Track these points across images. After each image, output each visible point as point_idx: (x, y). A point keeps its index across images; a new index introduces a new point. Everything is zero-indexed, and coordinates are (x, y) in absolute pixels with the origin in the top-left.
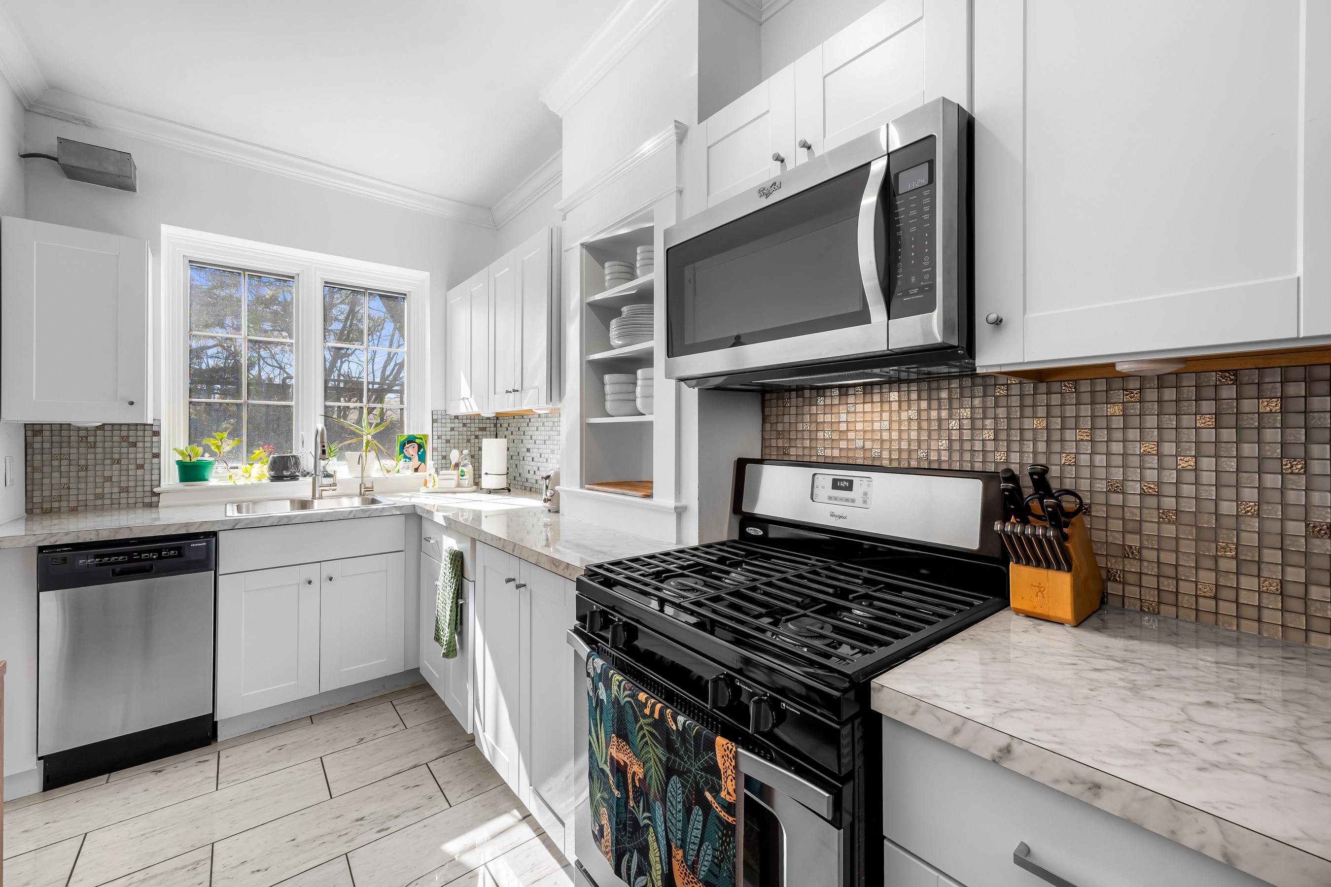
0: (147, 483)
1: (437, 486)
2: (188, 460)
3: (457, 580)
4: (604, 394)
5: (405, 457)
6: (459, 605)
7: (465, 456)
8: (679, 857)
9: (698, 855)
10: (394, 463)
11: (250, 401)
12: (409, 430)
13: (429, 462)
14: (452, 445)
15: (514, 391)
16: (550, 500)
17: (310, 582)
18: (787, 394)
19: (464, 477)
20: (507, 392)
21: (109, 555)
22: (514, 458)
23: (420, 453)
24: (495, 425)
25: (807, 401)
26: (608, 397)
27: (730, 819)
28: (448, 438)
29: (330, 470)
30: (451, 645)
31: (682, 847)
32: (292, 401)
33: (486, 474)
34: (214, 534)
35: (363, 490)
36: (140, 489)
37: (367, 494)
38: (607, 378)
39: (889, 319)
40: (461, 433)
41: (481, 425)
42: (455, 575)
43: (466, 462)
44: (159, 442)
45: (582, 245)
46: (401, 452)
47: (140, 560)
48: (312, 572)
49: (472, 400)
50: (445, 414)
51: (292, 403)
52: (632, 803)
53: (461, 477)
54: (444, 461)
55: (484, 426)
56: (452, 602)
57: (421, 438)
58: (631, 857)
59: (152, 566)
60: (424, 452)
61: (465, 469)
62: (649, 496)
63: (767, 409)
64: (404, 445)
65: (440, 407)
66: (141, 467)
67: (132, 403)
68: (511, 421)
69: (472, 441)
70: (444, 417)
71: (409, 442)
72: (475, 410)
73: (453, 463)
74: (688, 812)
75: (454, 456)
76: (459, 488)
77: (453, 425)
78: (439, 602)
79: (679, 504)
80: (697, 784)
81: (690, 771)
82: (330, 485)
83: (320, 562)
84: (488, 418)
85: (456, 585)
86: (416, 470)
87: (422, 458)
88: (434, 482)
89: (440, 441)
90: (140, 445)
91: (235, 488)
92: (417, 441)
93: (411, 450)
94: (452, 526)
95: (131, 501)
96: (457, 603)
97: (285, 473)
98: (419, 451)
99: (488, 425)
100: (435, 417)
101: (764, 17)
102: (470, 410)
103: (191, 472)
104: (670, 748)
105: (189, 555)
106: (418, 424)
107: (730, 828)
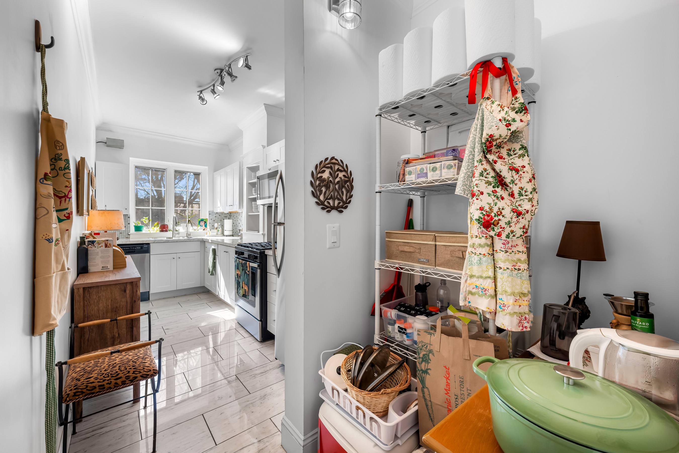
0: (127, 231)
1: (210, 234)
2: (137, 225)
4: (252, 207)
5: (200, 225)
6: (214, 262)
7: (219, 225)
8: (243, 283)
11: (153, 208)
12: (202, 217)
13: (208, 227)
14: (215, 222)
16: (240, 236)
17: (174, 258)
19: (219, 232)
20: (230, 206)
21: (126, 248)
22: (234, 226)
24: (230, 216)
26: (253, 208)
28: (214, 219)
29: (178, 229)
30: (212, 271)
32: (165, 207)
33: (225, 230)
34: (149, 244)
36: (125, 233)
37: (188, 235)
38: (253, 202)
40: (218, 218)
41: (225, 216)
42: (213, 254)
43: (220, 227)
44: (130, 220)
45: (247, 167)
46: (199, 224)
47: (132, 249)
48: (174, 256)
49: (221, 208)
50: (213, 212)
52: (239, 279)
54: (213, 227)
55: (226, 216)
56: (212, 261)
59: (135, 251)
60: (206, 224)
61: (219, 229)
62: (259, 232)
64: (200, 222)
65: (211, 210)
66: (125, 227)
67: (126, 209)
68: (234, 214)
69: (222, 221)
71: (202, 221)
72: (222, 211)
73: (216, 227)
74: (244, 275)
75: (216, 225)
76: (217, 235)
77: (216, 216)
78: (209, 262)
79: (264, 234)
80: (245, 271)
81: (244, 269)
82: (178, 233)
83: (176, 253)
84: (228, 213)
85: (214, 257)
86: (204, 230)
87: (206, 226)
89: (211, 220)
91: (150, 233)
92: (204, 220)
93: (202, 223)
94: (213, 242)
95: (123, 236)
97: (164, 230)
99: (228, 216)
100: (210, 213)
102: (220, 211)
103: (138, 229)
104: (243, 266)
105: (144, 249)
106: (205, 215)
107: (248, 274)
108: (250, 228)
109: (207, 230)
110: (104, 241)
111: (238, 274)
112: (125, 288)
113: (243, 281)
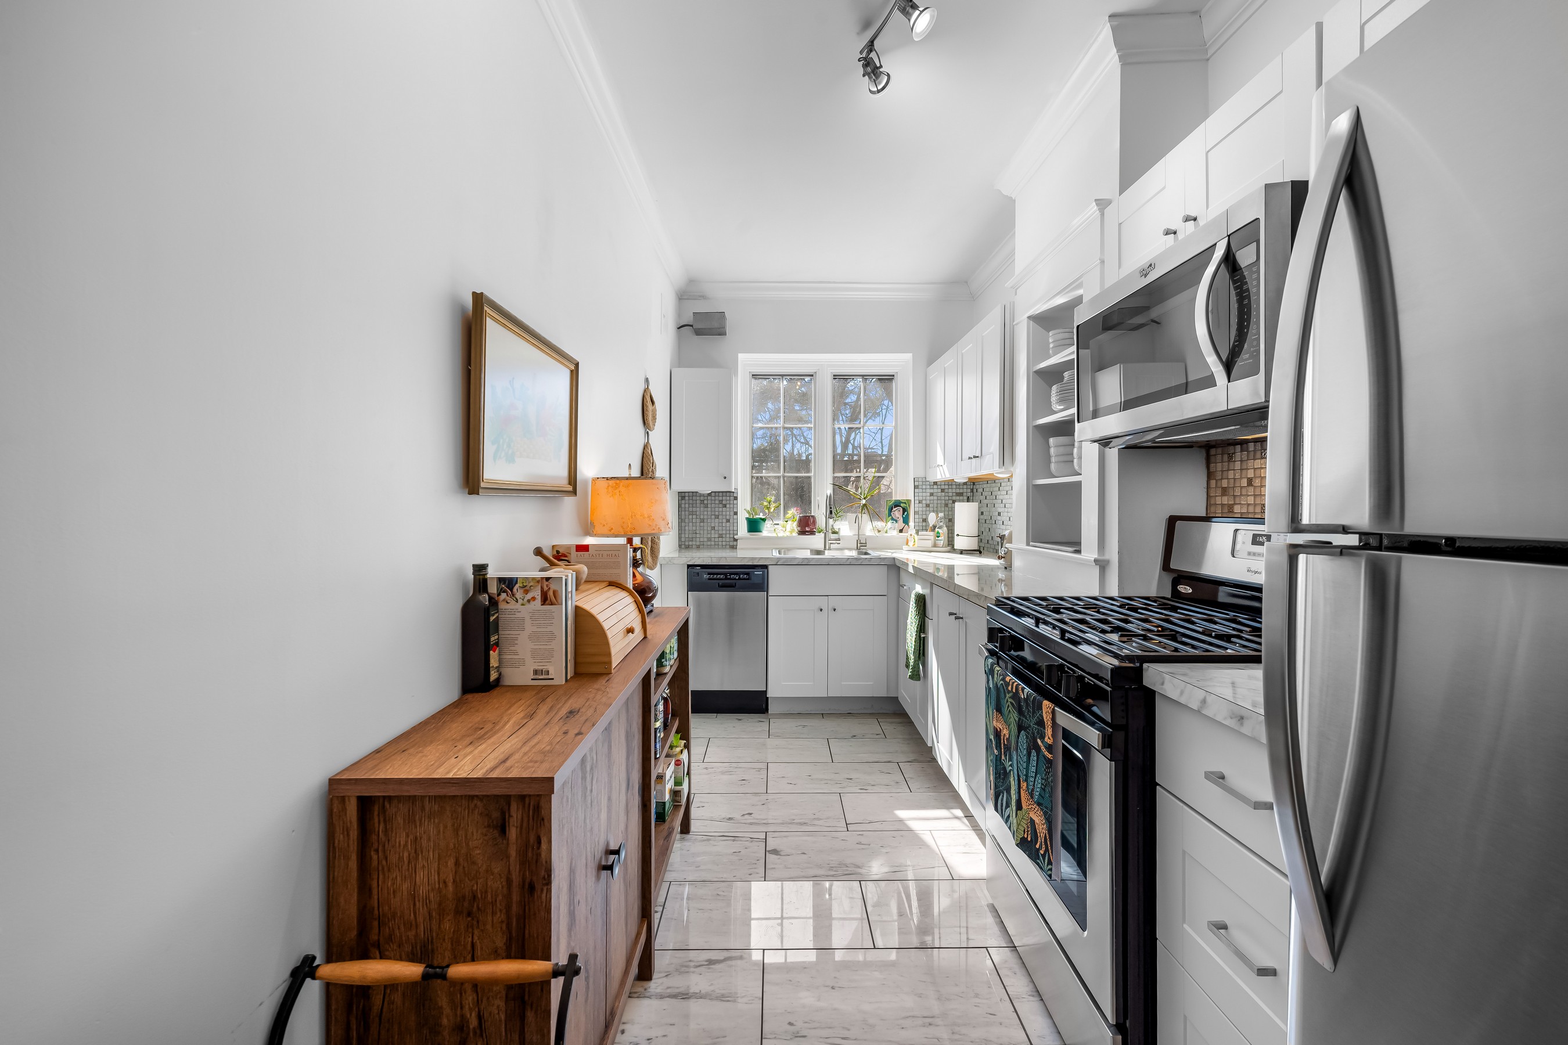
0: (732, 532)
1: (916, 546)
2: (752, 517)
3: (920, 618)
4: (1049, 456)
5: (892, 519)
6: (922, 639)
7: (941, 518)
8: (1024, 787)
9: (1034, 785)
10: (883, 524)
11: (786, 474)
13: (911, 523)
14: (931, 509)
15: (975, 457)
16: (1004, 557)
17: (821, 610)
18: (1232, 447)
19: (940, 538)
20: (970, 458)
21: (717, 574)
22: (985, 522)
23: (904, 516)
24: (972, 491)
25: (1252, 454)
26: (1053, 459)
27: (1050, 756)
28: (928, 502)
29: (836, 528)
30: (916, 668)
31: (1026, 780)
32: (811, 472)
33: (958, 535)
34: (766, 567)
35: (859, 545)
37: (861, 546)
38: (1051, 440)
39: (1229, 381)
40: (939, 498)
41: (958, 491)
42: (919, 613)
43: (941, 524)
44: (737, 504)
45: (1029, 317)
46: (890, 515)
47: (730, 579)
48: (822, 602)
49: (945, 467)
50: (925, 481)
51: (812, 474)
52: (1003, 757)
53: (937, 538)
54: (924, 524)
55: (961, 491)
56: (916, 635)
57: (905, 503)
58: (1003, 796)
59: (736, 584)
60: (908, 515)
61: (940, 530)
62: (1079, 552)
63: (1212, 465)
64: (892, 509)
65: (921, 474)
66: (728, 521)
67: (725, 478)
68: (985, 486)
69: (950, 505)
70: (924, 483)
71: (896, 506)
72: (948, 476)
73: (931, 526)
74: (1029, 754)
75: (932, 518)
76: (934, 548)
77: (932, 491)
78: (908, 635)
79: (1101, 558)
80: (1033, 734)
81: (1030, 726)
82: (836, 540)
83: (828, 596)
84: (965, 484)
85: (919, 622)
86: (901, 531)
87: (906, 521)
88: (914, 542)
89: (921, 505)
90: (728, 506)
91: (778, 538)
92: (902, 505)
93: (897, 513)
94: (920, 574)
95: (724, 543)
96: (920, 636)
97: (807, 529)
98: (903, 514)
99: (965, 490)
100: (916, 484)
101: (1210, 52)
102: (944, 477)
103: (754, 526)
104: (1020, 712)
105: (754, 580)
106: (902, 488)
107: (1050, 762)
108: (1038, 535)
109: (910, 533)
110: (538, 582)
111: (998, 734)
112: (503, 813)
113: (1022, 778)
